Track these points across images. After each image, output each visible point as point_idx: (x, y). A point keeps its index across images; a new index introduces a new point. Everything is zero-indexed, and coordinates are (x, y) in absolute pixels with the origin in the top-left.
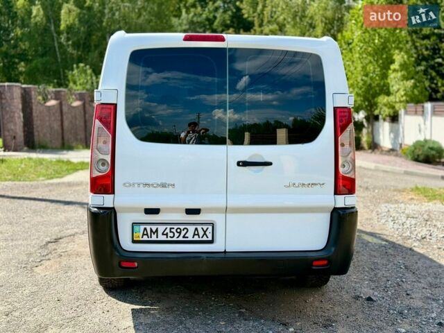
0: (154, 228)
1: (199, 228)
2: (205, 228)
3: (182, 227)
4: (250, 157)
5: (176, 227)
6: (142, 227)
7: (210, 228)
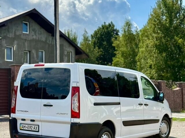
0: (25, 125)
1: (35, 126)
2: (37, 126)
3: (31, 126)
4: (47, 103)
5: (30, 126)
6: (22, 125)
7: (38, 126)
